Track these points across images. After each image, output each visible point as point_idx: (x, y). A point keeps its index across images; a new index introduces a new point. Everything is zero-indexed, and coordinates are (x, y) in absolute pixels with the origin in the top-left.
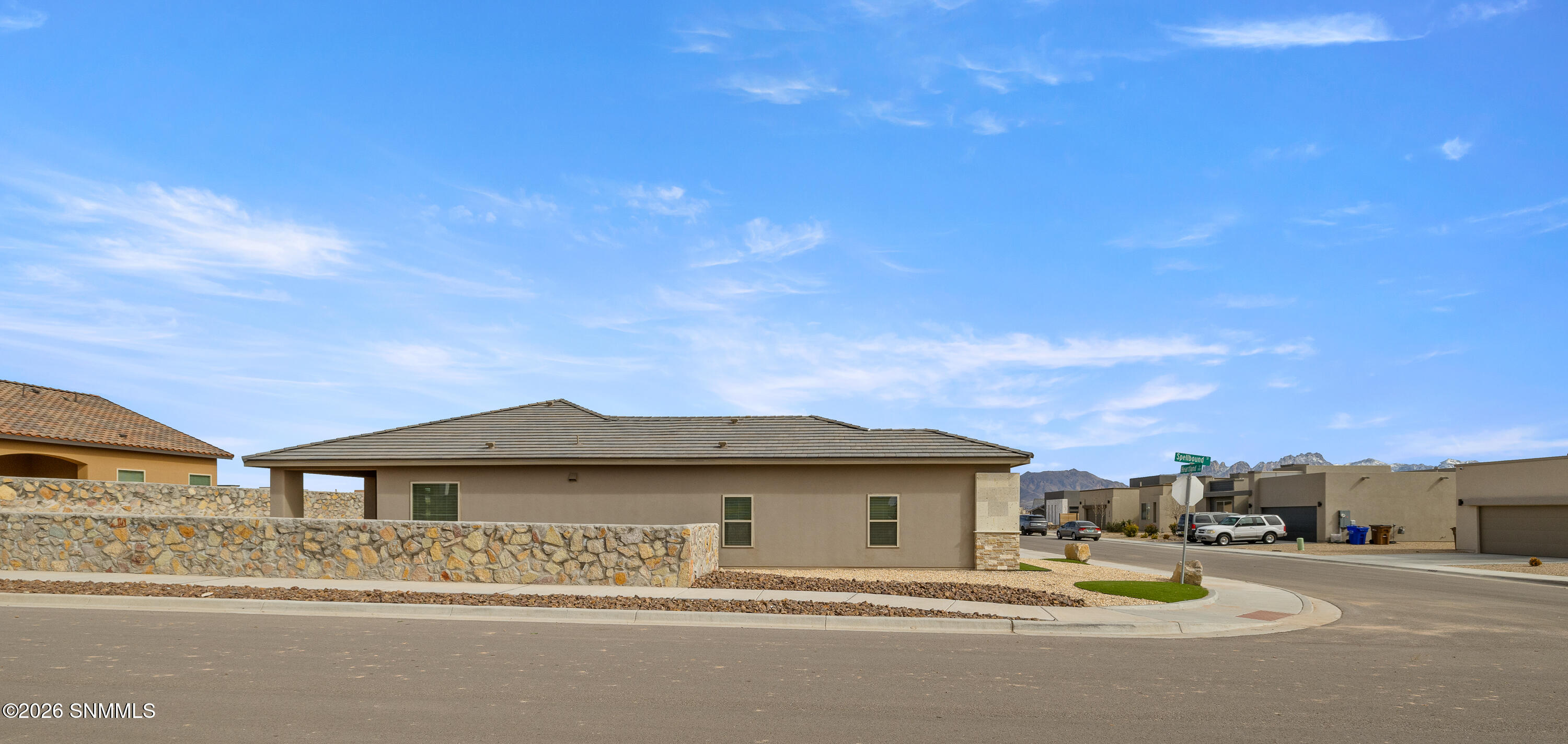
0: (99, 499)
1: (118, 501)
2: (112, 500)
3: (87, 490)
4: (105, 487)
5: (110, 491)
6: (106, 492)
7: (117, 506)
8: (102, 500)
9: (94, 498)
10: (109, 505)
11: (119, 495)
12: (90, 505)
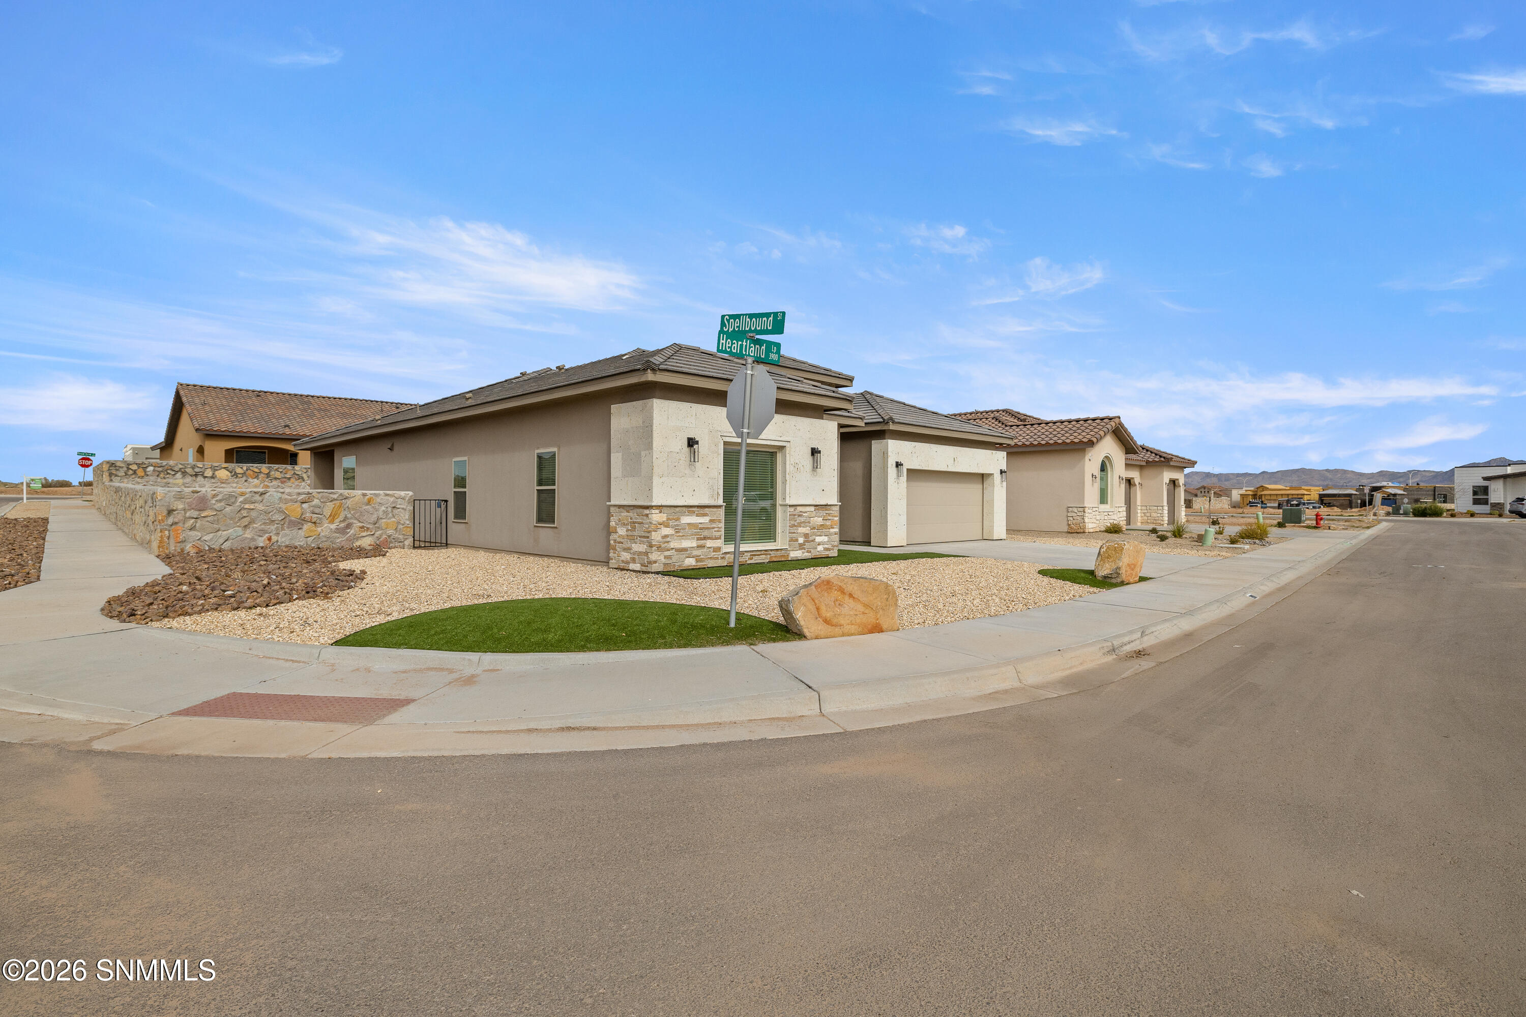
0: (289, 479)
1: (304, 480)
2: (299, 479)
3: (281, 472)
4: (294, 470)
5: (297, 473)
6: (295, 474)
7: (303, 484)
8: (292, 479)
9: (285, 478)
10: (297, 483)
11: (305, 476)
12: (282, 483)
